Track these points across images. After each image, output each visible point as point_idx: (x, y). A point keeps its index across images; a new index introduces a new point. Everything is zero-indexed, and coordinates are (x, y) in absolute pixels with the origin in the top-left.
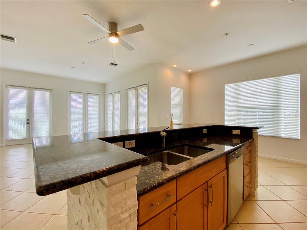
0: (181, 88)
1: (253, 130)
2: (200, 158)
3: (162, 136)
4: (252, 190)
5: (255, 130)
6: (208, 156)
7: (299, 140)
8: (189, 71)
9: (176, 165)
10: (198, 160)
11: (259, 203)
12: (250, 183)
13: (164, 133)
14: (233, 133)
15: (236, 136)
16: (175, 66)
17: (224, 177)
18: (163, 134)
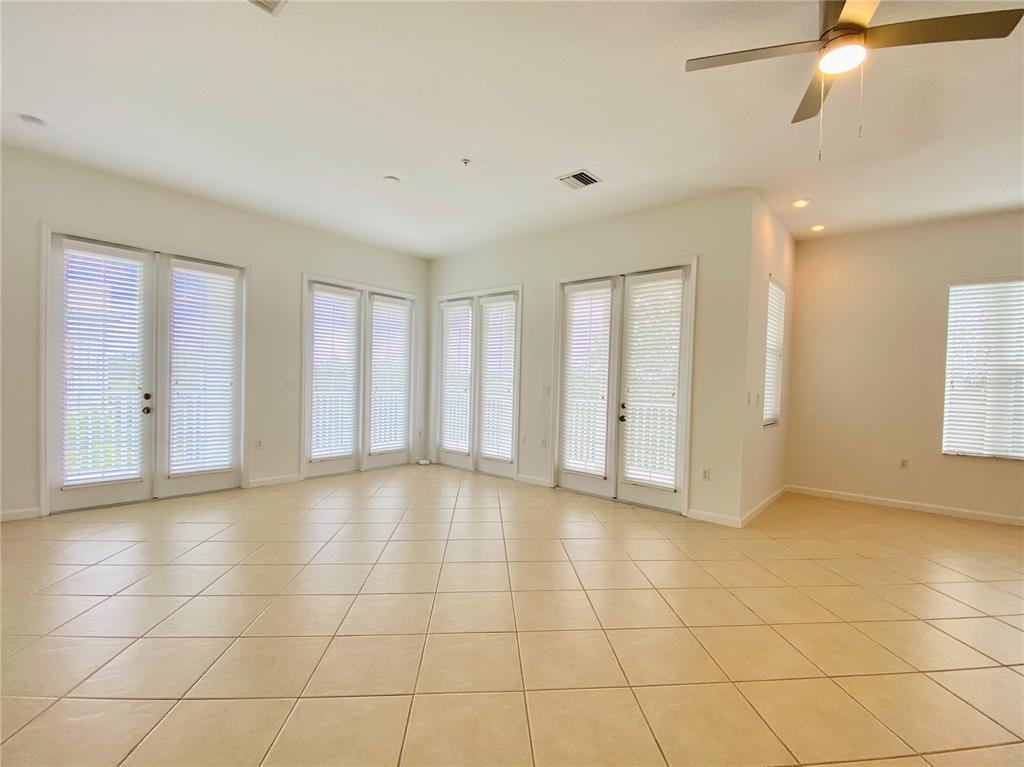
0: (783, 289)
8: (818, 228)
16: (801, 203)
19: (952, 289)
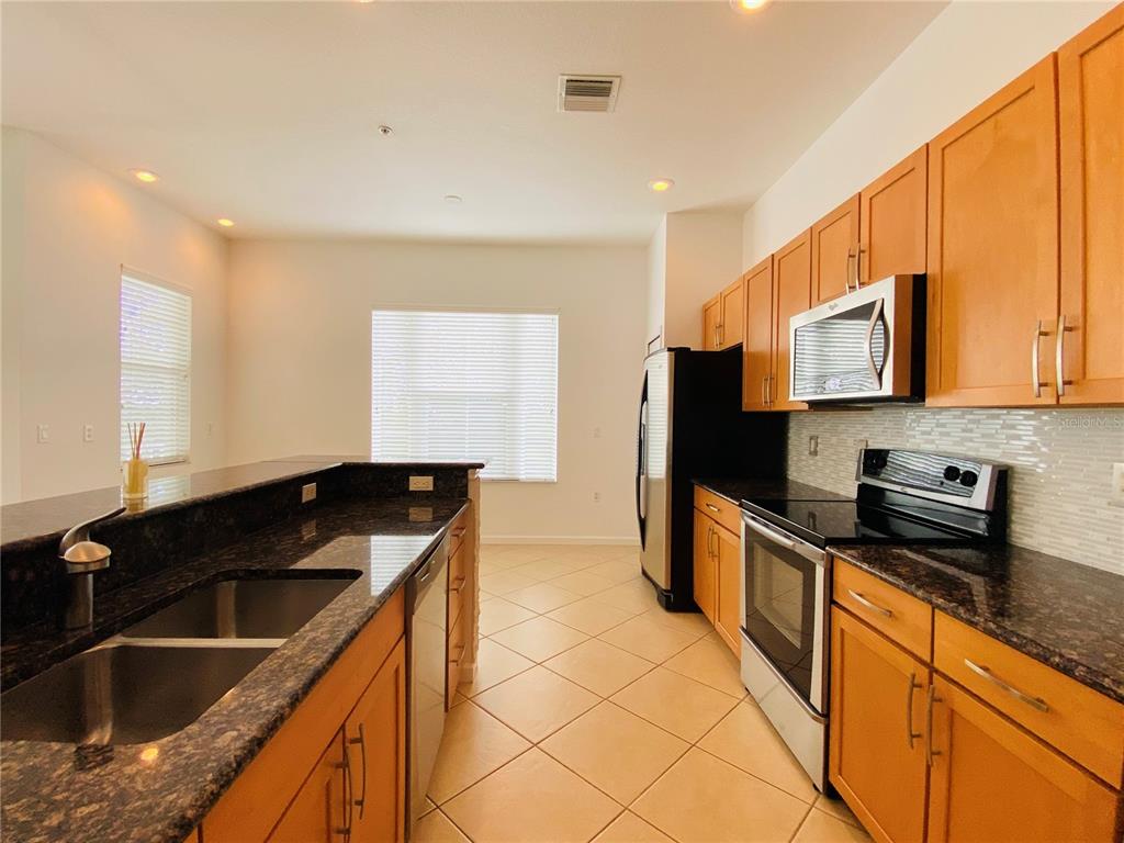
0: (185, 292)
1: (470, 471)
2: (311, 635)
3: (81, 569)
4: (466, 666)
5: (475, 474)
6: (344, 611)
7: (554, 483)
8: (226, 223)
9: (194, 728)
10: (306, 651)
11: (483, 700)
12: (460, 647)
13: (89, 552)
14: (411, 489)
15: (421, 497)
16: (146, 177)
17: (397, 671)
18: (85, 554)
19: (374, 313)
